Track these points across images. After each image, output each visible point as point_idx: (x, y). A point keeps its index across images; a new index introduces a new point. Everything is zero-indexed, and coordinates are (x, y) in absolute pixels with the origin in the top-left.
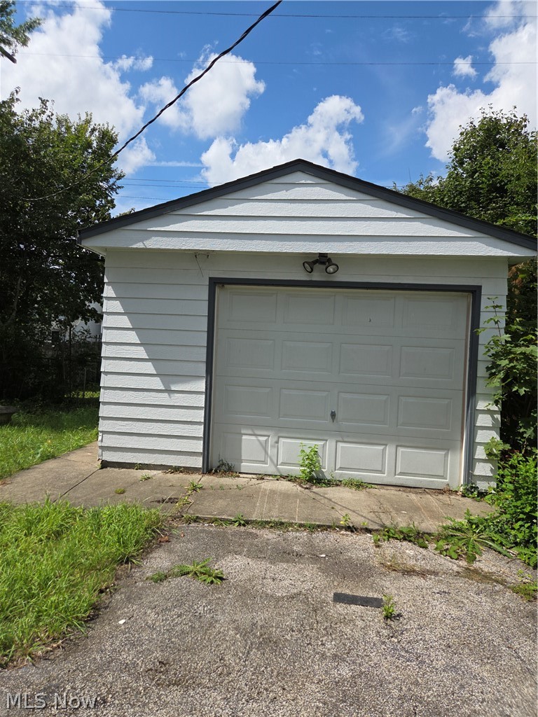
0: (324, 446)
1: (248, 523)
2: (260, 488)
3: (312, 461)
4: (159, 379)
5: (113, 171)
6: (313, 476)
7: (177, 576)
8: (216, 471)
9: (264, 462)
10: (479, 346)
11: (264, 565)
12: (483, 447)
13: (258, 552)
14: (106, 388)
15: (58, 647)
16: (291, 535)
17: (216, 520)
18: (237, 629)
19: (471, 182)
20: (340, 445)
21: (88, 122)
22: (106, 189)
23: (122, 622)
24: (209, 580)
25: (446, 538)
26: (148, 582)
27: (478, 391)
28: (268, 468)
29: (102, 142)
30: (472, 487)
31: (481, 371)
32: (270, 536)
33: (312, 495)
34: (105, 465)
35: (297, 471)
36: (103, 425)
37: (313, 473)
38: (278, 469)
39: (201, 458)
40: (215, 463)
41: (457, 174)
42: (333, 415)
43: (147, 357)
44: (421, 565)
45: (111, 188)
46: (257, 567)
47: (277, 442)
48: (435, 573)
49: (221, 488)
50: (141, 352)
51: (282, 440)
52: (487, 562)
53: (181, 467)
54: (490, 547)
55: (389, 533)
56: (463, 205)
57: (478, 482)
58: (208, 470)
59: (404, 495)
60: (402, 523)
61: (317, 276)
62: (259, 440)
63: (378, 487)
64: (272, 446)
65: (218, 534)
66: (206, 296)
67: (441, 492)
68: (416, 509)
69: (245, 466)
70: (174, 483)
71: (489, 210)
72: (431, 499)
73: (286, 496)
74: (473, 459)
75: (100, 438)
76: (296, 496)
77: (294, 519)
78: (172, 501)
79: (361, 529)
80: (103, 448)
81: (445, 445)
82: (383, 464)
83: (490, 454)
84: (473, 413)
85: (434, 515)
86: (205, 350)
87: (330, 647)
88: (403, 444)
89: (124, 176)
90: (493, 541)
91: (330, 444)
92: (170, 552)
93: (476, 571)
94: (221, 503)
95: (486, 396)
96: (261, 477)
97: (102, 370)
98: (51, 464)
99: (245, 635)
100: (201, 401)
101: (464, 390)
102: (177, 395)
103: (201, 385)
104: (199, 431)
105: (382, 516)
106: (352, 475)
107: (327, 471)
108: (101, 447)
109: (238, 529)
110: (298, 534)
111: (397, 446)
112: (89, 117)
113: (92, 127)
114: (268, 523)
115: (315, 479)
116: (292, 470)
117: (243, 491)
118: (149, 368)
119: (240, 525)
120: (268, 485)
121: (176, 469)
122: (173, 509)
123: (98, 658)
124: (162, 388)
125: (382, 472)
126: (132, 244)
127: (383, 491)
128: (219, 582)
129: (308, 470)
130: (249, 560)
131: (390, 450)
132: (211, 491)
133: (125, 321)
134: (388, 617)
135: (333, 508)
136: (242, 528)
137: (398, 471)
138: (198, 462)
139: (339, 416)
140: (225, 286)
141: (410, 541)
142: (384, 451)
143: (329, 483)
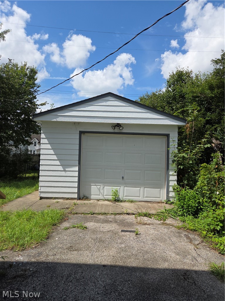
0: (120, 188)
1: (94, 214)
2: (98, 203)
3: (116, 194)
4: (61, 167)
5: (35, 84)
6: (116, 199)
7: (72, 228)
8: (82, 199)
9: (99, 195)
10: (170, 154)
11: (99, 224)
12: (172, 187)
13: (98, 221)
14: (42, 170)
15: (39, 245)
16: (108, 216)
17: (83, 213)
18: (92, 239)
19: (174, 94)
20: (125, 188)
21: (25, 65)
22: (33, 92)
23: (57, 239)
24: (82, 228)
25: (158, 215)
26: (63, 230)
27: (169, 168)
28: (101, 197)
29: (31, 73)
30: (169, 201)
31: (170, 162)
32: (102, 217)
33: (116, 205)
34: (41, 198)
35: (110, 197)
36: (41, 184)
37: (116, 198)
38: (104, 197)
39: (77, 194)
40: (82, 196)
41: (168, 90)
42: (123, 178)
43: (57, 159)
44: (149, 222)
45: (35, 91)
46: (97, 225)
47: (104, 188)
48: (153, 224)
49: (84, 204)
50: (55, 157)
51: (105, 187)
52: (169, 221)
53: (69, 198)
54: (171, 217)
55: (140, 215)
56: (171, 102)
57: (170, 199)
58: (79, 198)
59: (147, 204)
60: (144, 211)
61: (116, 130)
62: (97, 187)
63: (138, 202)
64: (102, 189)
65: (84, 217)
66: (78, 137)
67: (159, 203)
68: (150, 208)
69: (92, 197)
70: (67, 203)
71: (179, 104)
72: (156, 205)
73: (107, 205)
74: (169, 191)
75: (39, 189)
76: (110, 205)
77: (110, 212)
78: (67, 208)
79: (131, 214)
80: (41, 192)
81: (159, 187)
82: (140, 194)
83: (174, 189)
84: (168, 176)
85: (155, 209)
86: (78, 156)
87: (119, 241)
88: (146, 187)
89: (40, 86)
90: (172, 215)
91: (122, 188)
92: (69, 222)
93: (165, 223)
94: (85, 208)
95: (172, 170)
96: (98, 200)
97: (40, 164)
98: (20, 199)
99: (94, 240)
100: (76, 174)
101: (165, 168)
102: (68, 172)
103: (77, 169)
104: (76, 185)
105: (139, 210)
106: (130, 198)
107: (121, 197)
108: (40, 192)
109: (91, 215)
110: (111, 216)
111: (144, 188)
112: (26, 63)
113: (27, 67)
114: (100, 213)
115: (117, 200)
116: (109, 197)
117: (92, 205)
118: (58, 163)
119: (91, 214)
120: (101, 203)
121: (68, 199)
122: (68, 211)
123: (52, 246)
124: (63, 170)
125: (139, 197)
126: (52, 120)
127: (140, 203)
128: (86, 229)
129: (115, 197)
130: (95, 223)
131: (142, 189)
132: (81, 205)
133: (49, 146)
134: (137, 234)
135: (122, 208)
136: (92, 215)
137: (145, 196)
138: (76, 196)
139: (125, 178)
140: (85, 134)
141: (146, 216)
142: (140, 189)
143: (121, 201)
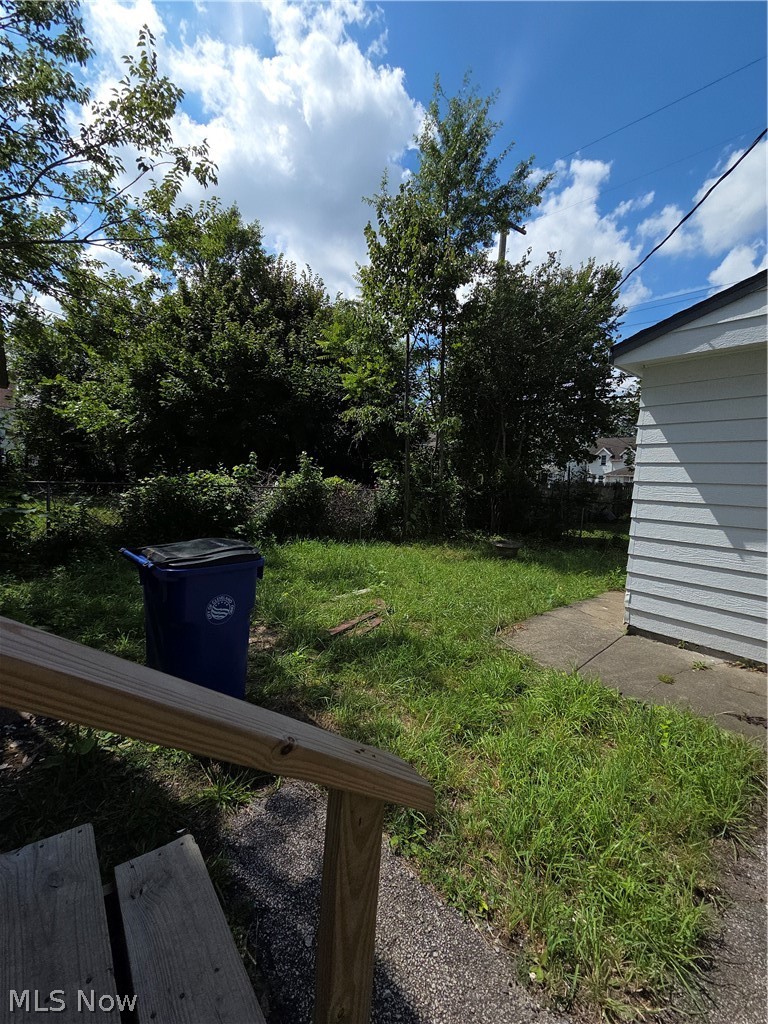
4: (722, 532)
14: (637, 538)
34: (632, 631)
36: (632, 583)
43: (704, 502)
50: (694, 495)
75: (627, 597)
80: (630, 610)
97: (633, 515)
102: (754, 557)
118: (706, 516)
121: (751, 664)
124: (728, 545)
126: (691, 349)
133: (668, 455)
